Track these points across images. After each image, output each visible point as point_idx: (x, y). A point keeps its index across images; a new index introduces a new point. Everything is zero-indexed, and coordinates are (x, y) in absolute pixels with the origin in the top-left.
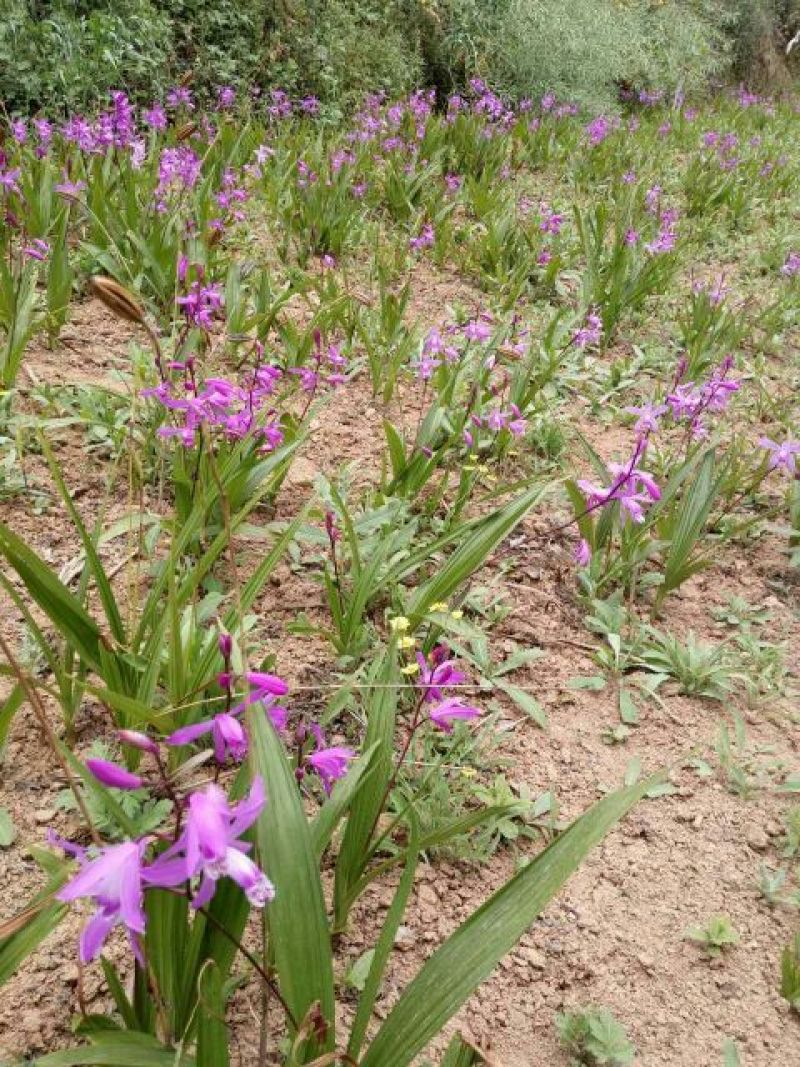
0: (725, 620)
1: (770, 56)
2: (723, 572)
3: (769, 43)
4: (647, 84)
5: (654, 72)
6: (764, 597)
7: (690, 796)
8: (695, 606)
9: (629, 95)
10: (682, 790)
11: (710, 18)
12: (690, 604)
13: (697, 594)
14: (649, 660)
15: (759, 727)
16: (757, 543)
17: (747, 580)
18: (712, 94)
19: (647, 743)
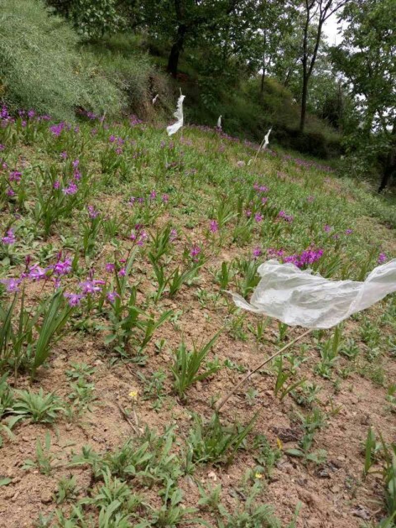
0: (71, 376)
1: (147, 104)
2: (78, 350)
3: (145, 99)
4: (92, 109)
5: (93, 104)
6: (95, 360)
7: (18, 482)
8: (60, 370)
9: (82, 114)
10: (14, 480)
11: (117, 85)
12: (58, 370)
13: (62, 364)
14: (16, 409)
15: (71, 432)
16: (99, 333)
17: (89, 353)
18: (122, 118)
19: (5, 456)
